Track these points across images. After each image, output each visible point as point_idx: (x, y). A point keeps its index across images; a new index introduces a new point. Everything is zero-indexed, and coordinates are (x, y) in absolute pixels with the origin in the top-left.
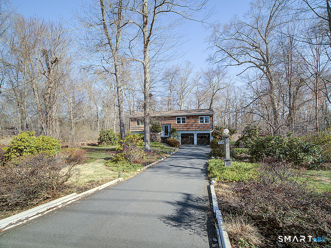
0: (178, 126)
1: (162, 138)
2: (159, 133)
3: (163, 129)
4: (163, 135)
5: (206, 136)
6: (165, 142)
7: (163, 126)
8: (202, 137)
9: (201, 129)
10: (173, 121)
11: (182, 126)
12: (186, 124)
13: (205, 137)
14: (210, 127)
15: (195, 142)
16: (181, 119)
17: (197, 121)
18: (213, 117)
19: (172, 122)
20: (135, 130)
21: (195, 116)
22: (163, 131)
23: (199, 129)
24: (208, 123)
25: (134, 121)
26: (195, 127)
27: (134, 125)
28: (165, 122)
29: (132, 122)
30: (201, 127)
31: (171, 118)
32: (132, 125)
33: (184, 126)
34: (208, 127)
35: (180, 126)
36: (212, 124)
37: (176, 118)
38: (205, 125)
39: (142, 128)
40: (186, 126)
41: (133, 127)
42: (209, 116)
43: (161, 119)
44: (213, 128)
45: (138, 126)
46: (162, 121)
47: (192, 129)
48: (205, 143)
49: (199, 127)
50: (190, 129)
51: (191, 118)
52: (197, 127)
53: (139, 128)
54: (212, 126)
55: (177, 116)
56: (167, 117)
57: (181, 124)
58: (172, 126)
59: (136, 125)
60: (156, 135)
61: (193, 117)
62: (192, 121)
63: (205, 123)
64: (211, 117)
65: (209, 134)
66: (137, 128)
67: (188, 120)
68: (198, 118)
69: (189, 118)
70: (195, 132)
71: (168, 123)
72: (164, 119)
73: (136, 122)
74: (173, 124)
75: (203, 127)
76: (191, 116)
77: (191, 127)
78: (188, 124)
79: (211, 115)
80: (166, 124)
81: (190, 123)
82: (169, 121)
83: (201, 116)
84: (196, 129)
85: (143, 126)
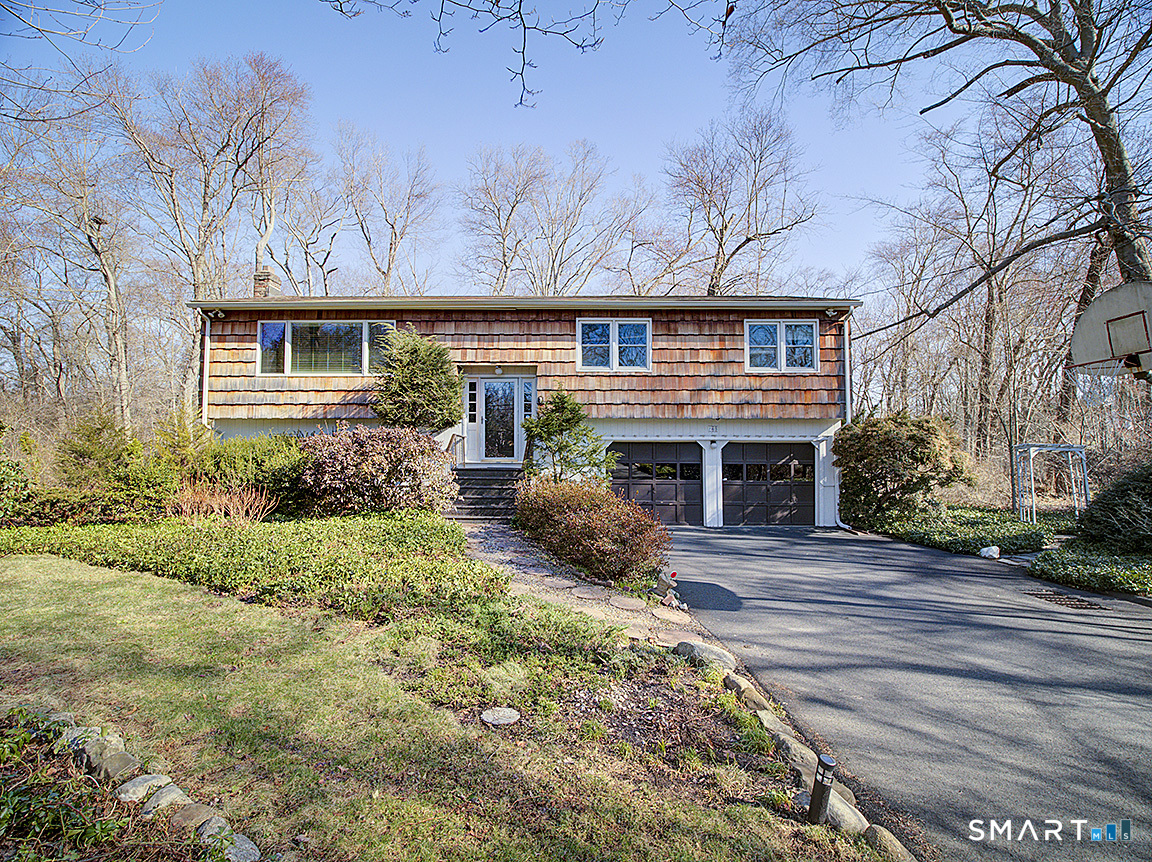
0: (592, 383)
1: (464, 476)
2: (444, 438)
3: (473, 407)
4: (473, 455)
5: (787, 465)
6: (493, 512)
7: (473, 386)
8: (757, 471)
9: (757, 411)
10: (549, 344)
11: (617, 383)
12: (651, 369)
13: (781, 472)
14: (824, 397)
15: (713, 507)
16: (614, 333)
17: (729, 356)
18: (841, 327)
19: (547, 356)
20: (242, 413)
21: (715, 318)
22: (472, 419)
23: (747, 413)
24: (811, 371)
25: (241, 338)
26: (715, 398)
27: (237, 369)
28: (488, 353)
29: (219, 342)
30: (759, 397)
31: (542, 324)
32: (219, 369)
33: (635, 383)
34: (808, 398)
35: (606, 384)
36: (841, 378)
37: (575, 327)
38: (790, 381)
39: (303, 398)
40: (653, 384)
41: (226, 387)
42: (815, 322)
43: (464, 328)
44: (845, 408)
45: (272, 379)
46: (467, 345)
47: (693, 409)
48: (779, 515)
49: (745, 396)
50: (683, 412)
51: (691, 329)
52: (728, 397)
53: (283, 398)
54: (837, 393)
55: (580, 313)
56: (508, 318)
57: (615, 370)
58: (541, 384)
59: (258, 373)
60: (413, 446)
61: (700, 323)
62: (698, 354)
63: (784, 370)
64: (830, 329)
65: (807, 450)
66: (265, 391)
67: (664, 345)
68: (735, 331)
69: (669, 330)
70: (714, 434)
71: (514, 357)
72: (481, 329)
73: (258, 346)
74: (556, 371)
75: (775, 398)
76: (688, 318)
77: (685, 397)
78: (665, 370)
79: (830, 313)
80: (500, 366)
81: (680, 369)
82: (524, 345)
83: (763, 315)
84: (721, 413)
85: (312, 378)
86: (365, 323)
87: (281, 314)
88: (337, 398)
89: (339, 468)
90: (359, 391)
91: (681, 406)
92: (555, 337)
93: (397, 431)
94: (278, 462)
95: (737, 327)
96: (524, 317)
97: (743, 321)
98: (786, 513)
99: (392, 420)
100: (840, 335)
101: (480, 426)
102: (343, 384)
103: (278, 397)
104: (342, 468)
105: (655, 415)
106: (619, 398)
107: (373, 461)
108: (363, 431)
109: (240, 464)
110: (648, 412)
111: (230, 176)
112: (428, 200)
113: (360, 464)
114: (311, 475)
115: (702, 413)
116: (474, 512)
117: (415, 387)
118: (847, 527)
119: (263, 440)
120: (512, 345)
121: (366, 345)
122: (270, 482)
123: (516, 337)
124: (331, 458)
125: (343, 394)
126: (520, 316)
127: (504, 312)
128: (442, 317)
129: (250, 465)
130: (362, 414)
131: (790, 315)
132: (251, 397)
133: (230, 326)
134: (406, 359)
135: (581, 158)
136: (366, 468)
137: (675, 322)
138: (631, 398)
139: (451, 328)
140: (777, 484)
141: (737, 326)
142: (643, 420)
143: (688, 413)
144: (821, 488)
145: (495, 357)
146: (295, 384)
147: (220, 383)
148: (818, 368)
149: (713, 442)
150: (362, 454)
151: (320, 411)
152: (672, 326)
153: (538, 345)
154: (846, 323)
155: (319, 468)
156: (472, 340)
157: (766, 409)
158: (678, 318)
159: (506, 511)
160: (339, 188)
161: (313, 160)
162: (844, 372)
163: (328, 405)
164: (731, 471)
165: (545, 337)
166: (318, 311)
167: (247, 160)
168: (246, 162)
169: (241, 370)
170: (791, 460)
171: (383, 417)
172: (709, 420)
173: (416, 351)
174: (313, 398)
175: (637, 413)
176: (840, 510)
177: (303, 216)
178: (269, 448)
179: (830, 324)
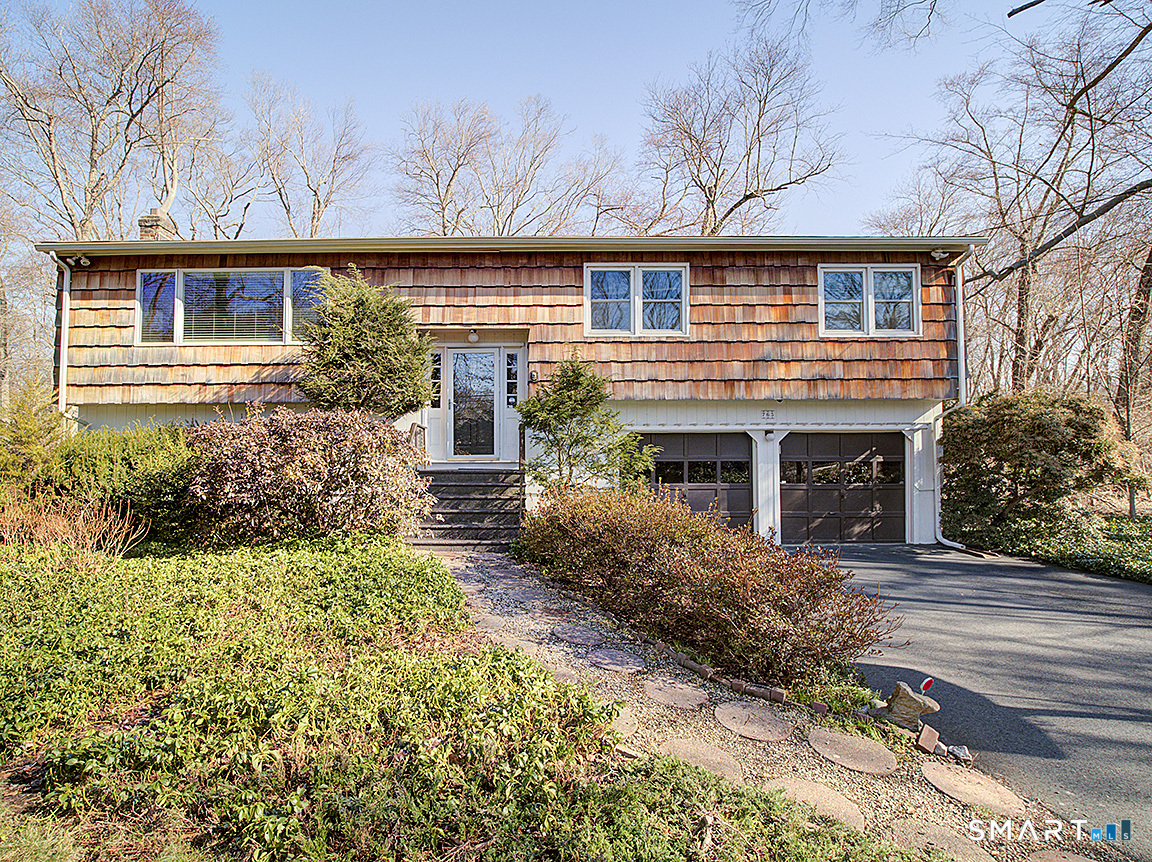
0: (606, 352)
2: (403, 424)
3: (436, 387)
4: (439, 451)
5: (867, 463)
6: (479, 534)
7: (437, 359)
9: (836, 390)
10: (546, 300)
11: (641, 352)
12: (688, 332)
14: (928, 369)
15: (769, 520)
16: (637, 283)
17: (798, 314)
18: (951, 276)
19: (543, 315)
20: (114, 396)
21: (777, 263)
23: (822, 392)
24: (910, 334)
25: (114, 294)
26: (780, 371)
27: (107, 336)
28: (461, 312)
29: (82, 299)
30: (839, 370)
31: (535, 272)
32: (82, 337)
33: (665, 352)
34: (906, 371)
35: (624, 353)
36: (951, 344)
37: (582, 276)
38: (881, 349)
39: (199, 375)
40: (693, 354)
41: (93, 361)
42: (914, 269)
43: (425, 278)
44: (957, 385)
45: (156, 350)
46: (431, 300)
47: (747, 387)
48: (857, 529)
49: (818, 369)
50: (732, 392)
51: (744, 278)
52: (796, 371)
53: (171, 376)
54: (946, 365)
55: (590, 256)
56: (488, 263)
57: (637, 335)
58: (535, 354)
59: (138, 341)
60: (367, 438)
61: (756, 270)
62: (754, 312)
63: (874, 333)
64: (937, 277)
65: (895, 442)
66: (146, 366)
67: (707, 299)
68: (805, 281)
69: (714, 280)
70: (769, 421)
71: (494, 317)
72: (450, 278)
73: (137, 304)
74: (554, 336)
75: (862, 371)
76: (740, 262)
77: (736, 370)
78: (707, 333)
79: (937, 255)
80: (475, 330)
81: (728, 332)
82: (511, 300)
83: (843, 257)
84: (786, 393)
85: (213, 349)
86: (287, 271)
87: (169, 260)
88: (247, 376)
89: (248, 473)
90: (278, 364)
91: (730, 383)
92: (554, 290)
93: (340, 414)
94: (158, 463)
95: (809, 276)
96: (511, 263)
97: (816, 267)
98: (865, 527)
99: (328, 401)
100: (950, 286)
101: (446, 413)
102: (256, 355)
103: (165, 375)
104: (255, 473)
105: (695, 395)
106: (645, 371)
107: (302, 462)
108: (285, 417)
109: (103, 467)
110: (684, 391)
111: (121, 128)
112: (357, 162)
113: (283, 466)
114: (203, 485)
115: (760, 392)
116: (450, 533)
117: (362, 354)
118: (959, 546)
119: (140, 432)
120: (493, 300)
121: (288, 303)
122: (143, 494)
123: (500, 290)
124: (235, 457)
125: (256, 369)
126: (505, 260)
127: (482, 255)
128: (395, 262)
129: (117, 468)
130: (283, 397)
131: (881, 259)
132: (128, 375)
133: (98, 278)
134: (349, 315)
135: (531, 117)
136: (292, 473)
137: (722, 268)
138: (662, 372)
139: (407, 278)
140: (855, 489)
141: (808, 273)
142: (677, 403)
143: (740, 392)
144: (916, 493)
145: (470, 317)
146: (189, 355)
147: (83, 356)
148: (920, 331)
149: (768, 432)
150: (285, 452)
151: (224, 393)
152: (718, 274)
153: (529, 300)
154: (959, 270)
155: (216, 472)
156: (438, 295)
157: (849, 387)
158: (726, 262)
159: (495, 533)
160: (253, 153)
161: (224, 119)
162: (956, 335)
163: (235, 384)
164: (791, 471)
165: (540, 289)
166: (221, 255)
167: (142, 109)
168: (141, 111)
169: (112, 337)
170: (873, 455)
171: (315, 399)
172: (769, 401)
173: (362, 304)
174: (214, 375)
175: (669, 392)
176: (943, 522)
177: (212, 187)
178: (148, 443)
179: (936, 270)
